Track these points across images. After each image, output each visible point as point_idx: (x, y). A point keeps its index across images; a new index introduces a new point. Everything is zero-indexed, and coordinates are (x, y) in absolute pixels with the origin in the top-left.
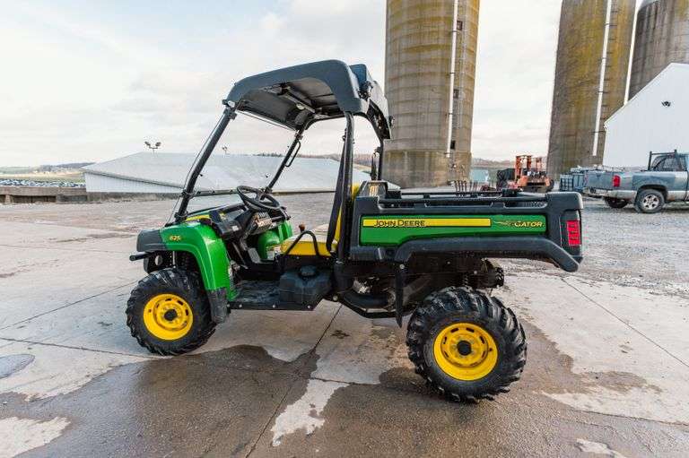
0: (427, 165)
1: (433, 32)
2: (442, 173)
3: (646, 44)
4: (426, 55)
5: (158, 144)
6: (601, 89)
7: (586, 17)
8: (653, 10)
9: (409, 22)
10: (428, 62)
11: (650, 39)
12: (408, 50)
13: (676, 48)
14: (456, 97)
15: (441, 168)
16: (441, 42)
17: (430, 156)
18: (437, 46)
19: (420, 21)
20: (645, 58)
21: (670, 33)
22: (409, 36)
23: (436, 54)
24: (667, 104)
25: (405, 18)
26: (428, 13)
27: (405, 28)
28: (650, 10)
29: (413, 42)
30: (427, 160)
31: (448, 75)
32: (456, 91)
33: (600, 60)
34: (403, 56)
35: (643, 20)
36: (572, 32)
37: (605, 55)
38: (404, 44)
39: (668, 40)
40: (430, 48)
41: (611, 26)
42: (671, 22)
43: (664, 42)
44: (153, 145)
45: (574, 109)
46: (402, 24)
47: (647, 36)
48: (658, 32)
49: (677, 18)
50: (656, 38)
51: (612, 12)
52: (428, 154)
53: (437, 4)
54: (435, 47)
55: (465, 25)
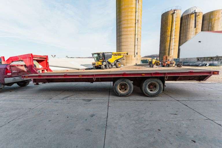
0: (130, 59)
1: (131, 23)
2: (135, 61)
5: (55, 56)
8: (185, 18)
10: (130, 31)
11: (185, 25)
14: (137, 40)
17: (131, 57)
21: (190, 23)
24: (200, 42)
26: (130, 18)
30: (130, 58)
32: (137, 39)
35: (182, 20)
39: (189, 25)
41: (176, 21)
42: (190, 21)
44: (54, 56)
47: (184, 24)
49: (192, 19)
50: (186, 24)
51: (176, 18)
52: (130, 56)
53: (132, 15)
54: (132, 27)
55: (139, 21)
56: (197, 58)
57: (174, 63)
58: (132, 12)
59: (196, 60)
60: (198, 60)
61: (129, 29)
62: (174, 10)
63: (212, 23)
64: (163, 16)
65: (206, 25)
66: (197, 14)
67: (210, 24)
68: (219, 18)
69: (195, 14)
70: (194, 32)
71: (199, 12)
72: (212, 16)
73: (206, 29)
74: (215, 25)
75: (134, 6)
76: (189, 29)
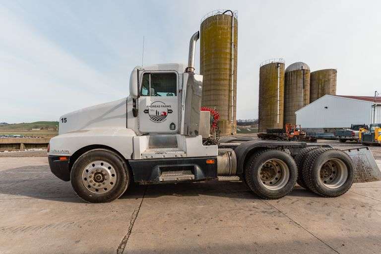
0: (224, 126)
1: (225, 74)
3: (289, 85)
6: (278, 99)
7: (271, 74)
8: (291, 74)
10: (223, 85)
12: (215, 79)
13: (299, 87)
15: (229, 128)
20: (289, 90)
21: (297, 82)
23: (226, 82)
24: (327, 108)
26: (223, 66)
30: (224, 124)
31: (231, 91)
33: (277, 90)
34: (212, 82)
35: (287, 76)
36: (266, 79)
37: (279, 88)
39: (296, 85)
41: (280, 78)
43: (295, 85)
45: (269, 106)
47: (289, 82)
48: (293, 82)
49: (298, 77)
51: (280, 73)
52: (224, 122)
53: (226, 64)
54: (226, 79)
55: (235, 72)
56: (324, 129)
57: (304, 134)
58: (226, 59)
59: (323, 132)
60: (326, 131)
61: (222, 82)
62: (278, 64)
63: (321, 84)
64: (263, 69)
65: (315, 86)
66: (305, 72)
67: (320, 86)
68: (329, 80)
69: (302, 72)
70: (303, 93)
71: (307, 70)
72: (321, 76)
73: (315, 91)
74: (326, 87)
75: (228, 51)
76: (297, 89)
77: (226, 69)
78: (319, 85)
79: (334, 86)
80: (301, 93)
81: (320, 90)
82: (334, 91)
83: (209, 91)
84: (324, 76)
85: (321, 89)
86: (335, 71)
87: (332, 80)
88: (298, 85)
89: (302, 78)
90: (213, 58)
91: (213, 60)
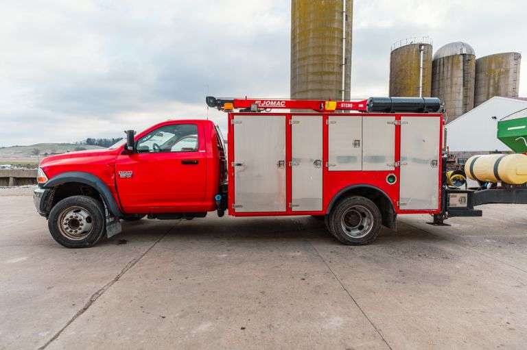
1: (330, 63)
3: (439, 81)
4: (326, 78)
7: (409, 62)
8: (442, 63)
9: (314, 56)
10: (328, 82)
12: (314, 73)
13: (456, 84)
16: (335, 70)
18: (332, 73)
19: (322, 56)
20: (439, 88)
21: (452, 75)
22: (314, 65)
23: (332, 77)
25: (311, 52)
26: (326, 51)
27: (311, 59)
28: (440, 63)
29: (316, 69)
31: (341, 92)
33: (419, 88)
34: (311, 78)
35: (436, 67)
36: (401, 70)
37: (421, 85)
38: (311, 69)
39: (451, 80)
40: (329, 73)
41: (423, 69)
42: (452, 70)
43: (449, 80)
46: (309, 56)
47: (439, 76)
48: (445, 74)
49: (455, 67)
50: (445, 77)
55: (348, 61)
58: (333, 38)
62: (421, 45)
63: (494, 79)
64: (395, 54)
65: (483, 82)
66: (467, 57)
67: (492, 81)
68: (507, 71)
69: (461, 58)
70: (461, 94)
71: (470, 55)
72: (493, 66)
73: (483, 90)
74: (501, 84)
75: (336, 25)
76: (451, 87)
77: (334, 55)
78: (489, 79)
79: (516, 80)
80: (459, 93)
81: (491, 89)
82: (515, 89)
83: (304, 92)
84: (499, 65)
85: (494, 86)
86: (517, 57)
87: (511, 71)
88: (455, 80)
89: (462, 67)
90: (313, 38)
91: (311, 40)
